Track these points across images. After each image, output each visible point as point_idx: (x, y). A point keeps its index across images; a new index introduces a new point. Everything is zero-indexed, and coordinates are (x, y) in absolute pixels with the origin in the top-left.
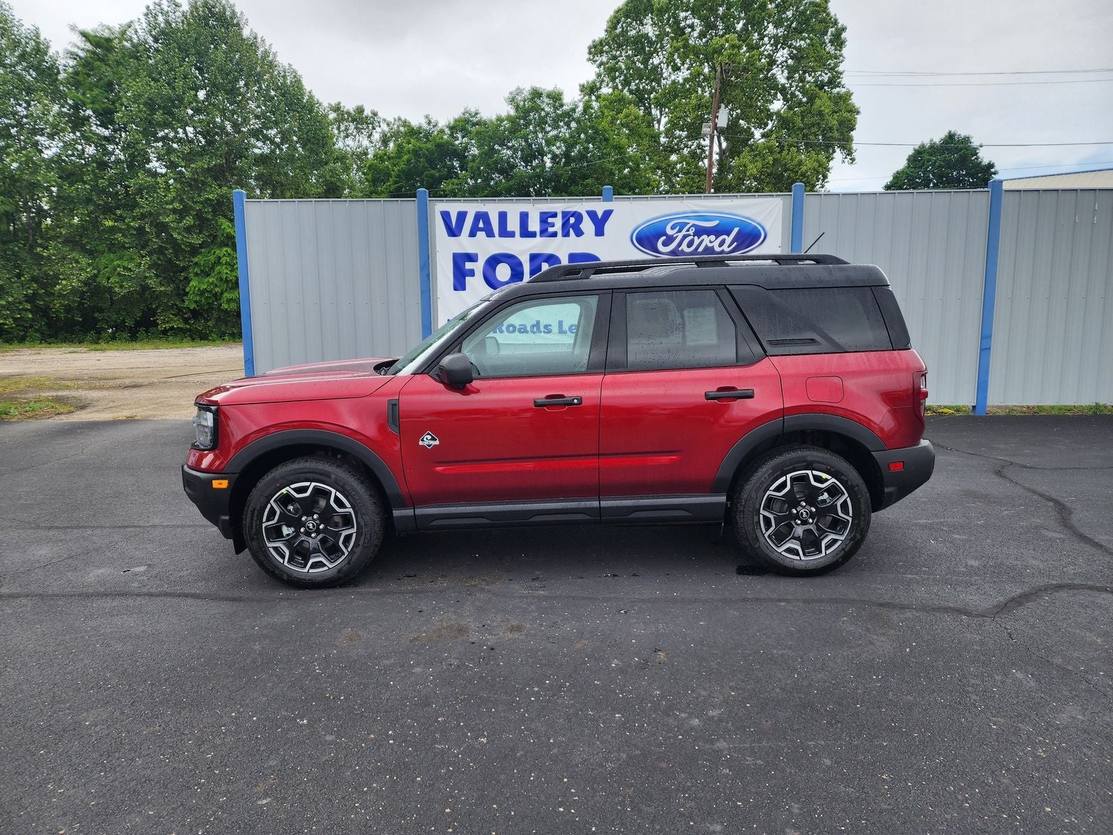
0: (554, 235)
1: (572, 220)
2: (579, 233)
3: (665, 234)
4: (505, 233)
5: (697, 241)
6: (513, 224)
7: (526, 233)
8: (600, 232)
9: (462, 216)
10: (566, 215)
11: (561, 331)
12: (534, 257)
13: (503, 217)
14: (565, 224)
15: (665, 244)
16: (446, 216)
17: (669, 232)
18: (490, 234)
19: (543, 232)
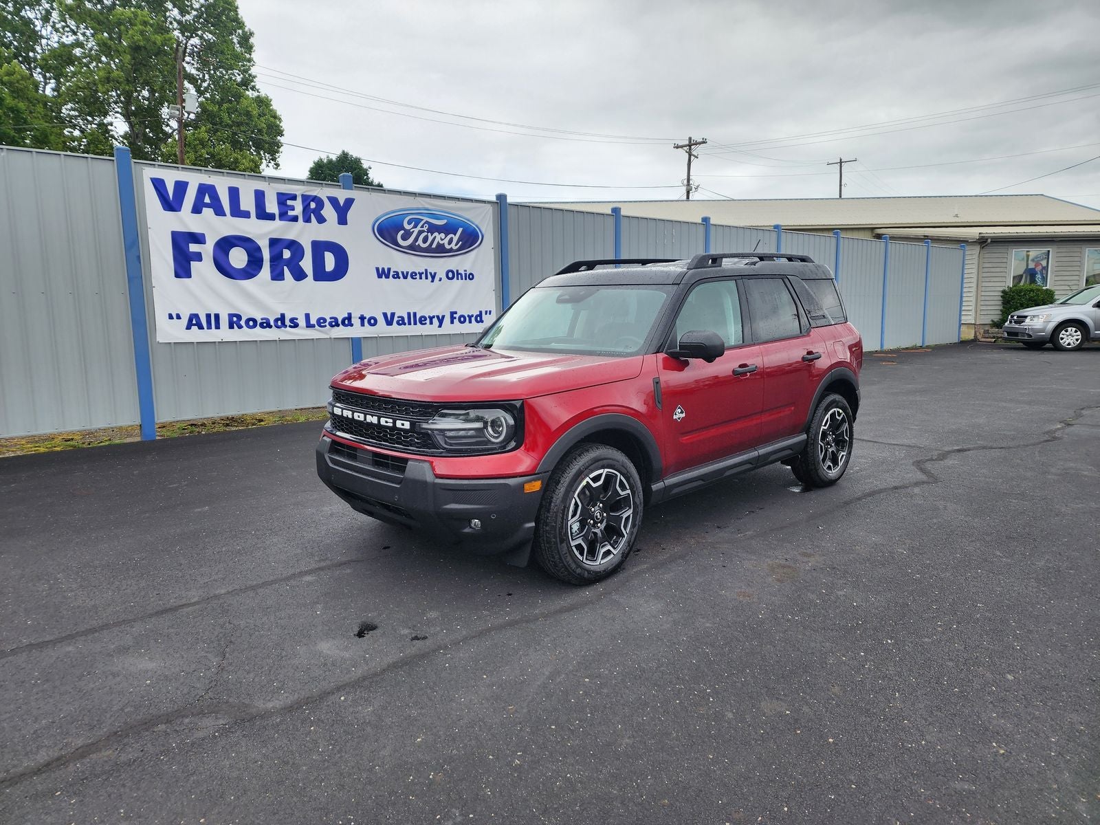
0: (295, 219)
1: (313, 205)
2: (321, 220)
3: (403, 228)
4: (237, 212)
5: (430, 238)
6: (247, 203)
7: (263, 215)
8: (342, 220)
9: (181, 187)
10: (307, 199)
11: (309, 325)
12: (274, 242)
13: (234, 193)
14: (306, 208)
15: (405, 238)
16: (159, 185)
17: (407, 227)
18: (219, 212)
19: (283, 216)
